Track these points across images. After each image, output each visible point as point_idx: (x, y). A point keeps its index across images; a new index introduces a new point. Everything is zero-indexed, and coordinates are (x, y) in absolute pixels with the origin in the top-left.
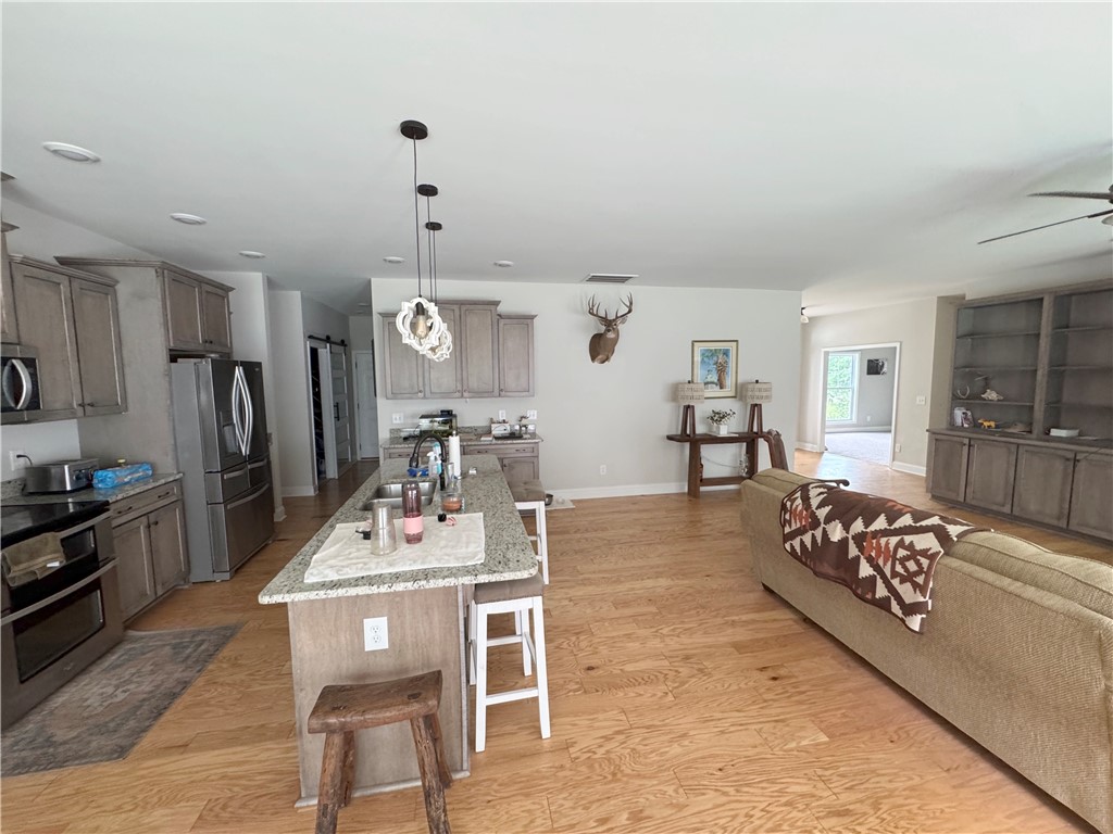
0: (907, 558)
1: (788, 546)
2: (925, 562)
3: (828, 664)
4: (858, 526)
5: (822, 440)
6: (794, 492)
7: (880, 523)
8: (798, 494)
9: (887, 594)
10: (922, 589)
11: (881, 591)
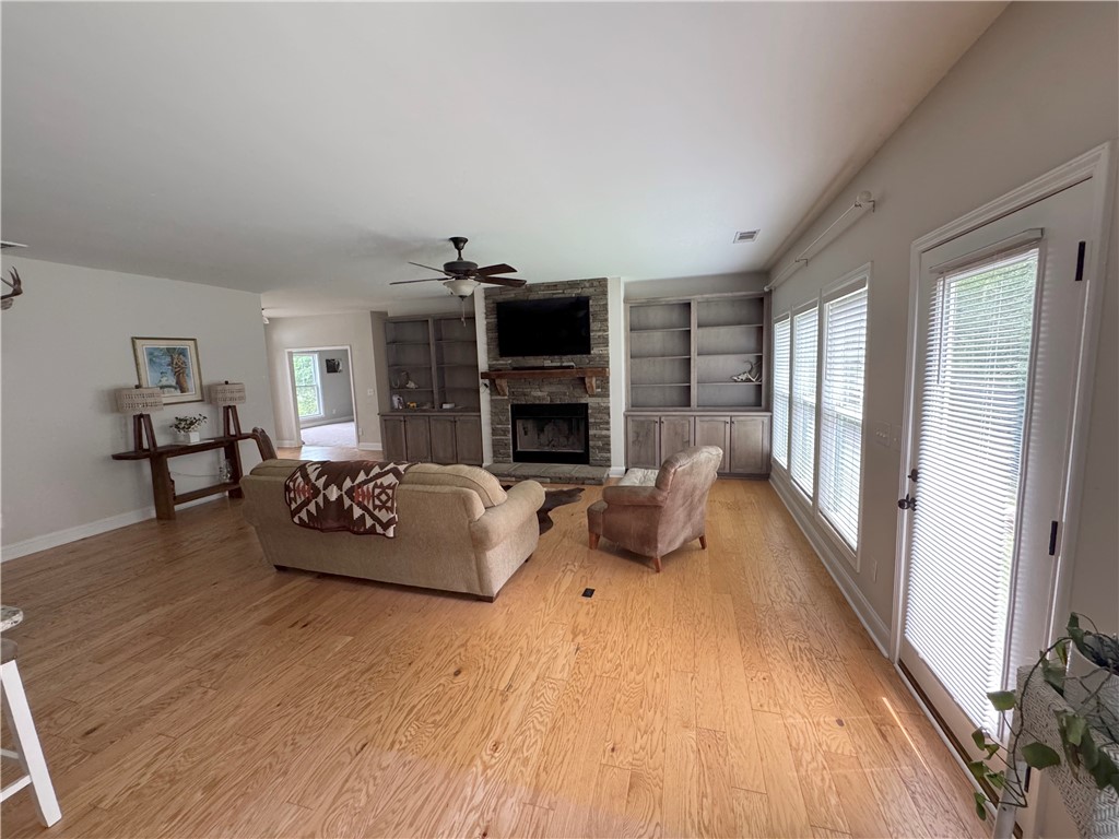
0: (380, 494)
1: (296, 520)
2: (390, 492)
3: (342, 595)
4: (348, 483)
5: (299, 435)
6: (294, 474)
7: (362, 477)
8: (299, 474)
9: (373, 522)
10: (389, 509)
11: (369, 522)
